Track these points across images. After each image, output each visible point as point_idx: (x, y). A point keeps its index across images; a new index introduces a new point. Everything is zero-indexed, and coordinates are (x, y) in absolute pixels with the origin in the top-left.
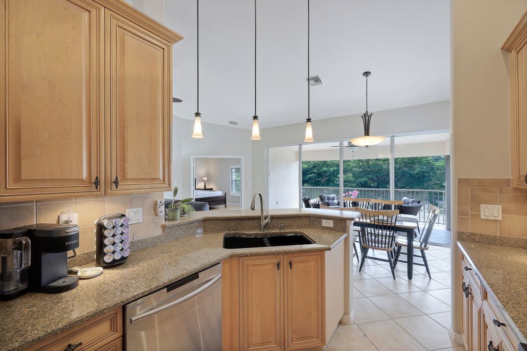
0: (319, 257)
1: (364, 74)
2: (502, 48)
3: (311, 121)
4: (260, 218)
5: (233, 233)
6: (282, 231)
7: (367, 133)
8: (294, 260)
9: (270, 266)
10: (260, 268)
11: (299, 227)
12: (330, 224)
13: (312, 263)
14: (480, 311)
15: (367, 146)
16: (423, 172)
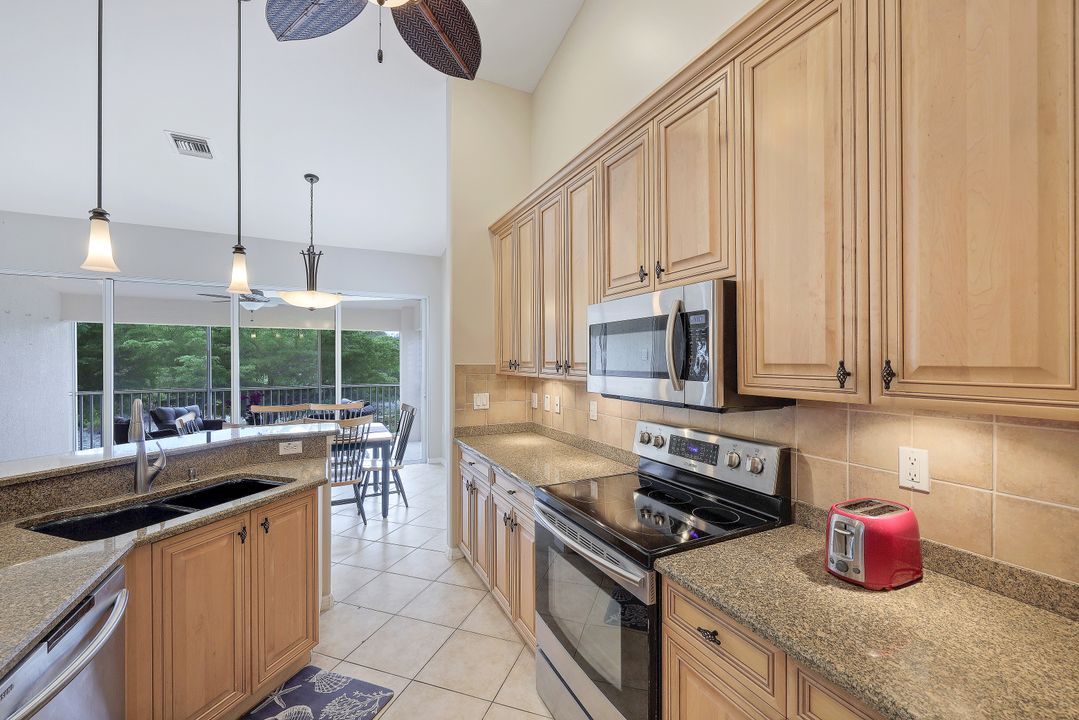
0: (309, 500)
1: (307, 176)
2: (490, 229)
3: (244, 253)
4: (136, 464)
5: (44, 518)
6: (194, 481)
7: (312, 285)
8: (269, 515)
9: (224, 542)
10: (202, 552)
11: (227, 467)
12: (297, 448)
13: (299, 513)
14: (490, 500)
15: (312, 309)
16: (355, 354)
